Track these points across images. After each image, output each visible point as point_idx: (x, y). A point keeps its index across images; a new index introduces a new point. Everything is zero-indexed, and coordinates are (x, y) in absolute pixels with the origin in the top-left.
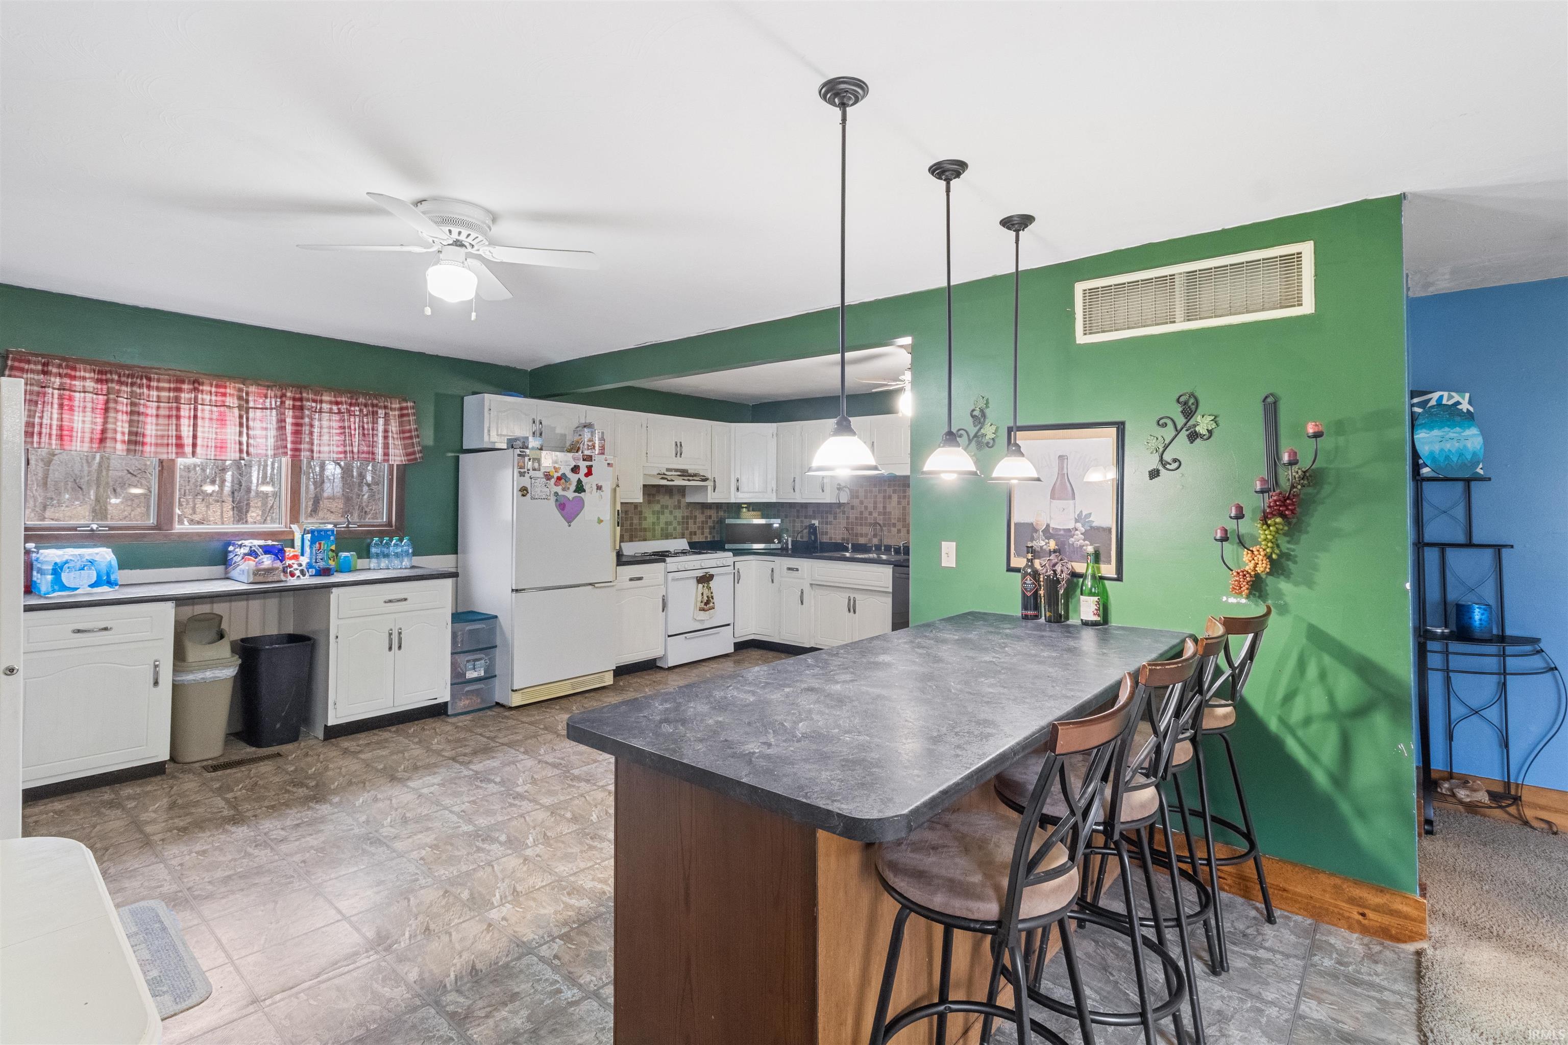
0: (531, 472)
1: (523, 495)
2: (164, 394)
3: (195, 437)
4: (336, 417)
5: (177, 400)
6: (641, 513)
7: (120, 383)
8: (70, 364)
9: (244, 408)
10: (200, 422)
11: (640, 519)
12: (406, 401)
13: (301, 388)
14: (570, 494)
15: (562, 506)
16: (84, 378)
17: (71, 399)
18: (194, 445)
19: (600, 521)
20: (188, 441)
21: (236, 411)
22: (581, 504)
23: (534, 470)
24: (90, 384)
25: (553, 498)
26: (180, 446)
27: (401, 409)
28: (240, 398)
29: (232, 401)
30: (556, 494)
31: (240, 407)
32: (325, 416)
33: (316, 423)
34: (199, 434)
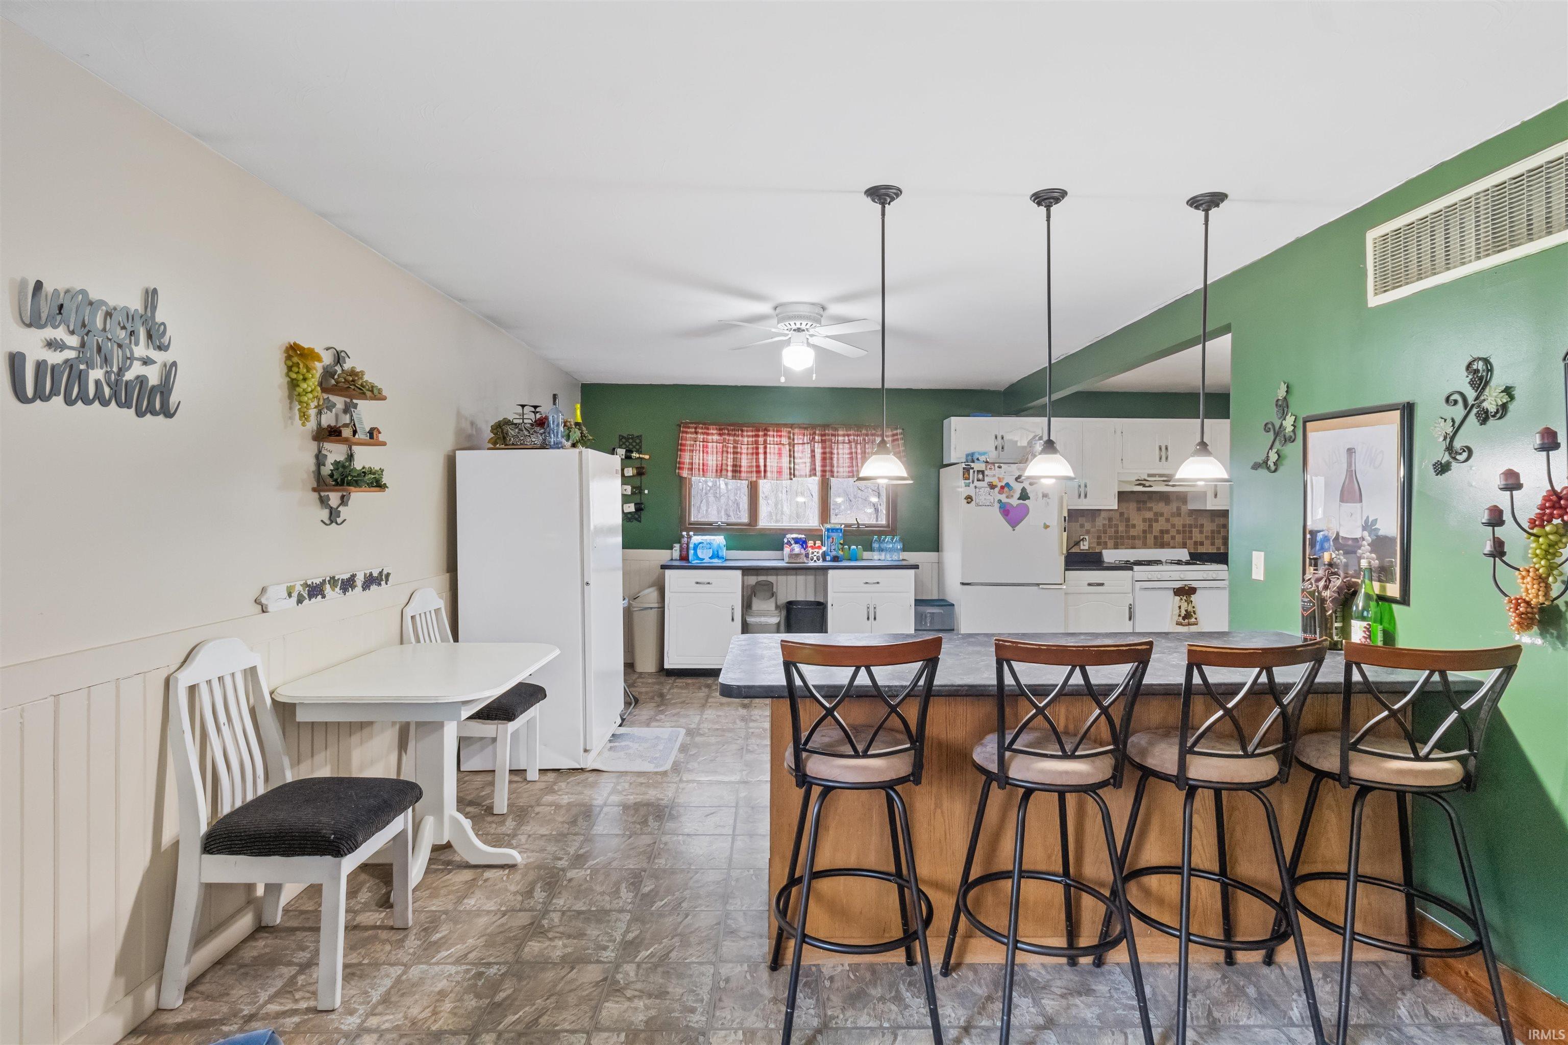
0: (976, 483)
1: (968, 503)
2: (750, 439)
3: (765, 466)
4: (847, 446)
5: (757, 443)
6: (1128, 520)
7: (729, 435)
8: (706, 425)
9: (792, 445)
10: (768, 455)
11: (1127, 526)
12: (896, 429)
13: (825, 426)
14: (1015, 501)
15: (1005, 511)
16: (712, 434)
17: (707, 447)
18: (765, 471)
19: (1046, 527)
20: (762, 469)
21: (787, 447)
22: (1025, 511)
23: (978, 480)
24: (716, 437)
25: (997, 505)
26: (758, 472)
27: (893, 435)
28: (789, 438)
29: (785, 440)
30: (1000, 501)
31: (789, 444)
32: (841, 446)
33: (835, 451)
34: (768, 464)
